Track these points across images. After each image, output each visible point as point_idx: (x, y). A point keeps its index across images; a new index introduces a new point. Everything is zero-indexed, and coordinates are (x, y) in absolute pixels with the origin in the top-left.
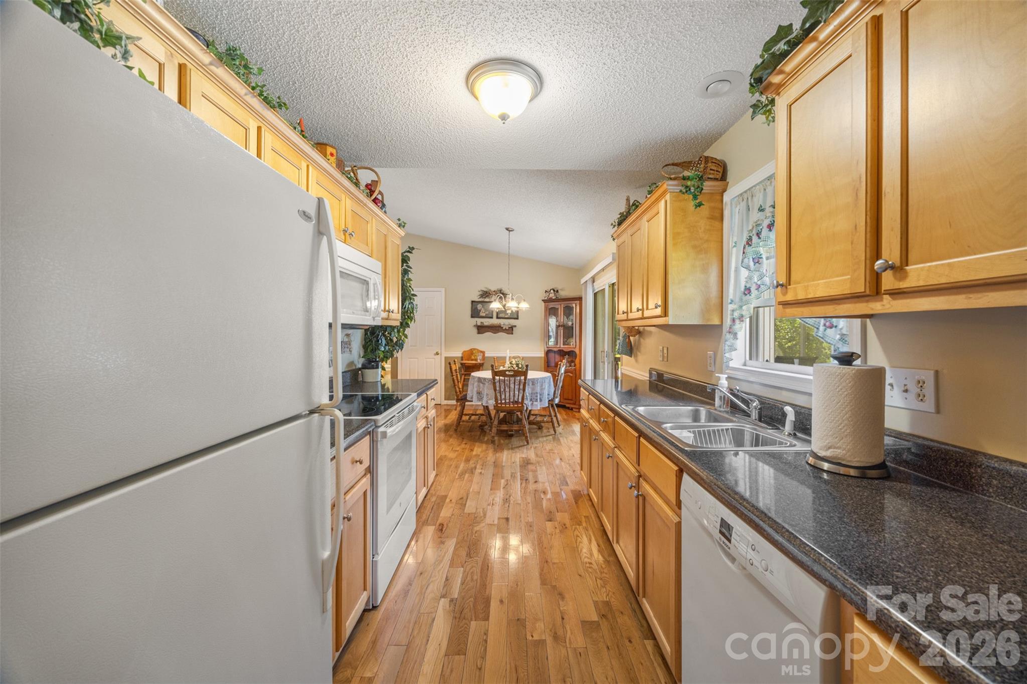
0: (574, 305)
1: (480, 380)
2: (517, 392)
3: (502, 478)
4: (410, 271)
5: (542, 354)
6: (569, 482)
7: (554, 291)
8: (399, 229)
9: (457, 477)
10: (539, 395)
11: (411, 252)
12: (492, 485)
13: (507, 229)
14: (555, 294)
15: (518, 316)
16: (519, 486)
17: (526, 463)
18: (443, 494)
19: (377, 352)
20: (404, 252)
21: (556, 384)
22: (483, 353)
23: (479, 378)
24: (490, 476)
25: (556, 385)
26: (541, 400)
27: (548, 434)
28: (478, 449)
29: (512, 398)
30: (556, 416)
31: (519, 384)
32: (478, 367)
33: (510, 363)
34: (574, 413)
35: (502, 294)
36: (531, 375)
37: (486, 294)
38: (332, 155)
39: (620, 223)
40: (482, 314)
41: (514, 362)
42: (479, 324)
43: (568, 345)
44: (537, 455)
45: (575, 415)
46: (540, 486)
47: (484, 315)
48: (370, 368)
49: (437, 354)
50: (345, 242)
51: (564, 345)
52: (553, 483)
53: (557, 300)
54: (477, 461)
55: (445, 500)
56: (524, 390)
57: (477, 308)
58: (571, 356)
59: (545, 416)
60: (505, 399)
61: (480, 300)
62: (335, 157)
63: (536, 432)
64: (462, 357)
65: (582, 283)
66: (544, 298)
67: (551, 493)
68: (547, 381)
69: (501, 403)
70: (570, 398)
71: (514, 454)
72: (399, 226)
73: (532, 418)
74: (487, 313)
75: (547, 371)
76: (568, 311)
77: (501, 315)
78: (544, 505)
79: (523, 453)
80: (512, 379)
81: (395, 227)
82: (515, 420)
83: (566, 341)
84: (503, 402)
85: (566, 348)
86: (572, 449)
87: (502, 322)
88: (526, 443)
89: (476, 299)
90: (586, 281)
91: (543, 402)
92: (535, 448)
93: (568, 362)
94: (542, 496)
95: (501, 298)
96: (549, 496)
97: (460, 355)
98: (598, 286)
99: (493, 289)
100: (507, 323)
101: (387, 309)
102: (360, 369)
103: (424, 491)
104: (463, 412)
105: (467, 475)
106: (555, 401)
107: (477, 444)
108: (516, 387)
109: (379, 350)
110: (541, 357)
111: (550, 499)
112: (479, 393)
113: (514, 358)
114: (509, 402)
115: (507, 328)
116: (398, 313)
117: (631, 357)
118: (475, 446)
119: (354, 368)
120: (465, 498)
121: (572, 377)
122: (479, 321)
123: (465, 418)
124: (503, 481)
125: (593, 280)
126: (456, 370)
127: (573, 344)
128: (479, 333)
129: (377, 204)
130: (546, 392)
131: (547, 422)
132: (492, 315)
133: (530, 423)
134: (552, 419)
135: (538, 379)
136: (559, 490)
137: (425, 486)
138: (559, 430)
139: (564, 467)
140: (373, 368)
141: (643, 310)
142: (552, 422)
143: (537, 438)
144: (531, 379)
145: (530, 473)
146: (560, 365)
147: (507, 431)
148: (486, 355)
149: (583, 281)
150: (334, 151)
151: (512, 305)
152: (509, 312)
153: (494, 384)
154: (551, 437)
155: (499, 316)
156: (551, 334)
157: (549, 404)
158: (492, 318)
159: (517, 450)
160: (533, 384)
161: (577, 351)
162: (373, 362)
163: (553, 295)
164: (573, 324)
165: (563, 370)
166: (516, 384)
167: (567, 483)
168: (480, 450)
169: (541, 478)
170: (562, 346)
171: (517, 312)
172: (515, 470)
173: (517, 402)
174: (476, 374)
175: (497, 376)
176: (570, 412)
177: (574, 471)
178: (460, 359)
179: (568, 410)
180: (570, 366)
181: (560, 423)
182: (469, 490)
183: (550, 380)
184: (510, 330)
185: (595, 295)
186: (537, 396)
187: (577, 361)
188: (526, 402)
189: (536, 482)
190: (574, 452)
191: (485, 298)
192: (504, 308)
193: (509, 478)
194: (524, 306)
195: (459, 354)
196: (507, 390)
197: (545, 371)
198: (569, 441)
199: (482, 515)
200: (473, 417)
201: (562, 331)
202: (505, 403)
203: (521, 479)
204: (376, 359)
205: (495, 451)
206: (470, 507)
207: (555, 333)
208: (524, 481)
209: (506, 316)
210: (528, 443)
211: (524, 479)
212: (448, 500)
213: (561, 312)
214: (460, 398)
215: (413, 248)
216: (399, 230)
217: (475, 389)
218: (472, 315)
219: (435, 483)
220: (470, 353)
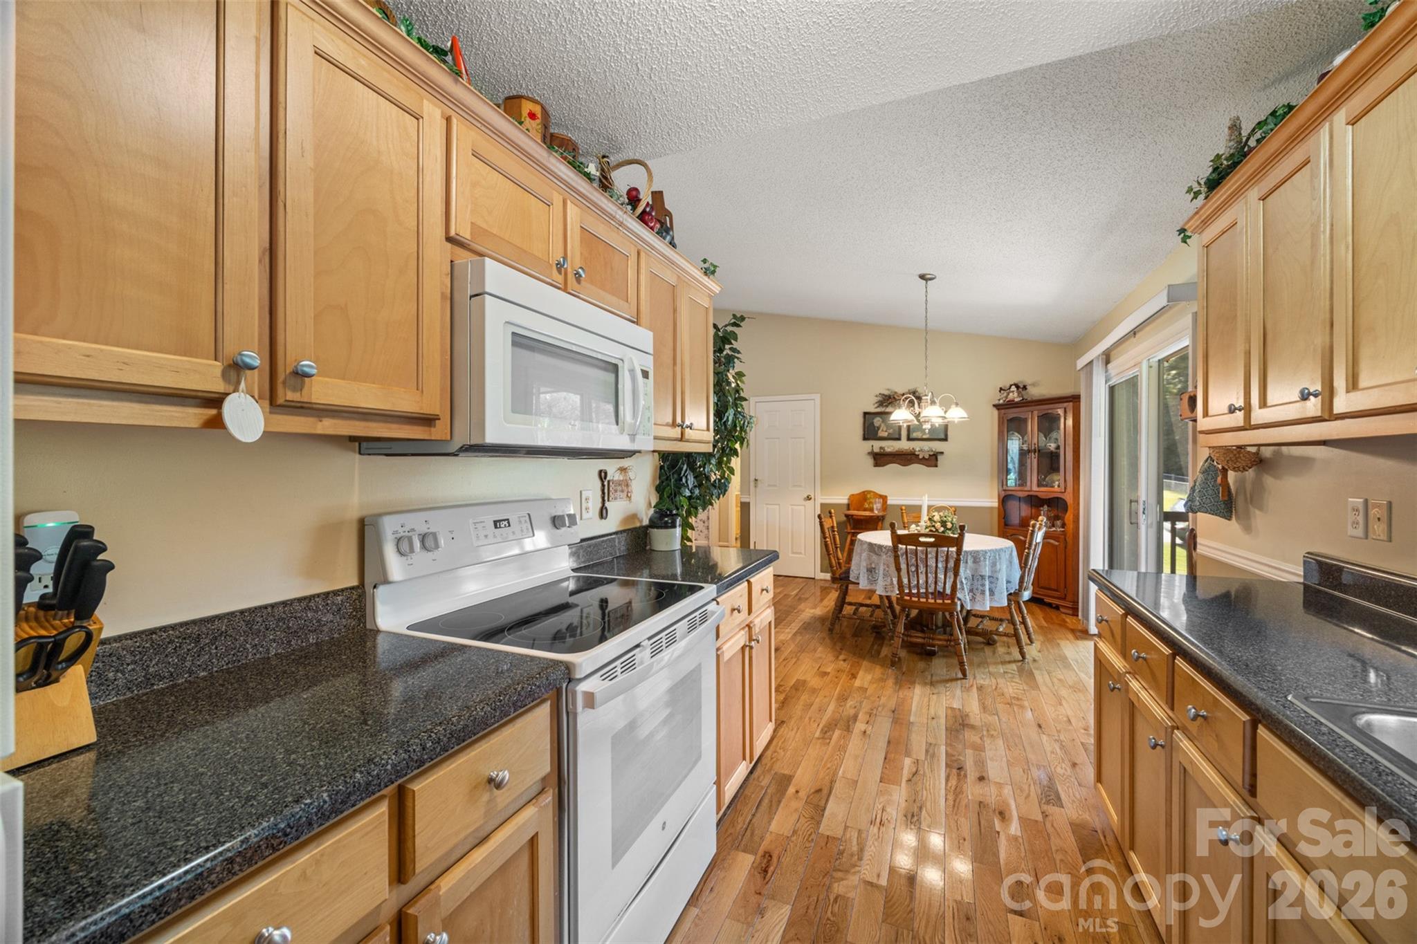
0: (1061, 412)
1: (872, 547)
2: (941, 576)
3: (908, 754)
4: (738, 358)
5: (994, 503)
6: (1063, 796)
7: (1017, 387)
8: (706, 278)
9: (817, 734)
10: (987, 583)
11: (738, 326)
12: (884, 767)
13: (922, 277)
14: (1019, 393)
15: (946, 435)
16: (943, 781)
17: (959, 724)
18: (786, 772)
19: (677, 499)
20: (726, 326)
21: (1026, 564)
22: (884, 498)
23: (870, 545)
24: (883, 744)
25: (1023, 565)
26: (992, 593)
27: (1007, 658)
28: (867, 676)
29: (933, 586)
30: (1024, 622)
31: (947, 561)
32: (873, 523)
33: (930, 519)
34: (1064, 616)
35: (916, 398)
36: (972, 542)
37: (889, 400)
38: (532, 116)
39: (1213, 184)
40: (881, 434)
41: (937, 518)
42: (876, 450)
43: (1046, 486)
44: (984, 708)
45: (1064, 621)
46: (990, 794)
47: (885, 434)
48: (661, 527)
49: (809, 498)
50: (565, 290)
51: (1039, 485)
52: (1022, 790)
53: (1025, 403)
54: (861, 703)
55: (786, 790)
56: (956, 574)
57: (873, 423)
58: (1058, 508)
59: (1001, 620)
60: (918, 586)
61: (879, 410)
62: (538, 121)
63: (983, 648)
64: (848, 505)
65: (1078, 368)
66: (997, 402)
67: (1020, 818)
68: (1005, 557)
69: (910, 594)
70: (1054, 587)
71: (935, 697)
72: (705, 273)
73: (973, 622)
74: (891, 431)
75: (1003, 534)
76: (1049, 423)
77: (914, 435)
78: (1002, 855)
79: (954, 697)
80: (932, 551)
81: (699, 274)
82: (940, 624)
83: (1044, 480)
84: (915, 591)
85: (1043, 492)
86: (1064, 702)
87: (916, 446)
88: (960, 675)
89: (872, 409)
90: (1091, 362)
91: (996, 597)
92: (980, 688)
93: (1049, 518)
94: (998, 825)
95: (912, 402)
96: (1014, 828)
97: (846, 501)
98: (1120, 370)
99: (900, 391)
100: (926, 448)
101: (679, 421)
102: (647, 527)
103: (742, 770)
104: (844, 598)
105: (837, 733)
106: (1022, 596)
107: (865, 663)
108: (940, 565)
109: (681, 494)
110: (991, 508)
111: (1016, 838)
112: (871, 570)
113: (939, 509)
114: (927, 593)
115: (927, 457)
116: (708, 429)
117: (1229, 518)
118: (860, 666)
119: (638, 525)
120: (825, 792)
121: (1056, 546)
122: (877, 445)
123: (848, 610)
124: (907, 762)
125: (1107, 358)
126: (833, 527)
127: (1057, 485)
128: (876, 465)
129: (646, 224)
130: (1003, 577)
131: (1006, 635)
132: (900, 435)
133: (969, 632)
134: (1016, 630)
135: (986, 552)
136: (1040, 818)
137: (744, 759)
138: (1032, 651)
139: (1048, 749)
140: (666, 526)
141: (1247, 409)
142: (1016, 635)
143: (983, 664)
144: (971, 552)
145: (969, 752)
146: (1034, 526)
147: (923, 645)
148: (889, 502)
149: (1081, 363)
150: (537, 110)
151: (933, 414)
152: (927, 426)
153: (896, 558)
154: (1014, 666)
155: (911, 436)
156: (1010, 466)
157: (1009, 600)
158: (899, 439)
159: (941, 688)
160: (975, 562)
161: (1068, 498)
162: (667, 516)
163: (1016, 394)
164: (1058, 448)
165: (1039, 537)
166: (940, 559)
167: (1059, 798)
168: (869, 677)
169: (995, 770)
170: (1035, 488)
171: (946, 428)
172: (936, 738)
173: (942, 595)
174: (867, 537)
175: (902, 544)
176: (1053, 613)
177: (1074, 765)
178: (845, 508)
179: (1048, 610)
180: (1053, 526)
181: (1033, 637)
182: (835, 774)
183: (1011, 554)
184: (932, 460)
185: (1112, 389)
186: (983, 585)
187: (1069, 517)
188: (959, 595)
189: (981, 779)
190: (1070, 713)
191: (887, 406)
192: (918, 421)
193: (922, 757)
194: (957, 414)
195: (843, 499)
196: (922, 569)
197: (999, 536)
198: (1055, 680)
199: (855, 849)
200: (862, 609)
201: (1035, 462)
202: (918, 595)
203: (947, 765)
204: (671, 511)
205: (899, 684)
206: (832, 822)
207: (1017, 465)
208: (955, 771)
209: (924, 437)
210: (965, 675)
211: (956, 768)
212: (791, 790)
213: (1032, 425)
214: (837, 576)
215: (743, 318)
216: (705, 280)
217: (864, 564)
218: (864, 435)
219: (774, 742)
220: (862, 499)
